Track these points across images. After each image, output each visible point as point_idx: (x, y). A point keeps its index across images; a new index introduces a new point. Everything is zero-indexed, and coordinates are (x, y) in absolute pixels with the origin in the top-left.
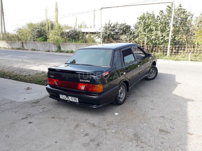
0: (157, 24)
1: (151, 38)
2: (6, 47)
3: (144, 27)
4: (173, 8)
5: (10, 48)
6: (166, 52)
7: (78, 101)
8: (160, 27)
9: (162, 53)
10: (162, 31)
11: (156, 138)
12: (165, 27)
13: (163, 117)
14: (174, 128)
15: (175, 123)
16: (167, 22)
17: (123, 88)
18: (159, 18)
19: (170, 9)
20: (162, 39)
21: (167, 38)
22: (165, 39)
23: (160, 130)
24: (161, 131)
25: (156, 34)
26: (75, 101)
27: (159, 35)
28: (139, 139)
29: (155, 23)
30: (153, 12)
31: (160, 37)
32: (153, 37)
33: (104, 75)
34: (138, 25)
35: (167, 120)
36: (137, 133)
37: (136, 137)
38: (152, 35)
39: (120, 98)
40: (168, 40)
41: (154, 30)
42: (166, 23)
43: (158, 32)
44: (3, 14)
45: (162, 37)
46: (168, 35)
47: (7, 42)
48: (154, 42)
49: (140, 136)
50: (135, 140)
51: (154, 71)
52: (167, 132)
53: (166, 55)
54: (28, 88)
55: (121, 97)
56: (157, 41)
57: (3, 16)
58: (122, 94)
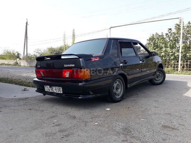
0: (166, 41)
1: (161, 54)
2: (26, 65)
3: (154, 47)
4: (182, 26)
5: (29, 66)
6: (177, 67)
7: (62, 92)
8: (170, 44)
9: (173, 68)
10: (172, 48)
11: (155, 133)
12: (175, 44)
13: (169, 114)
14: (184, 125)
15: (186, 120)
16: (177, 39)
17: (119, 82)
18: (168, 35)
19: (178, 27)
20: (172, 55)
21: (178, 54)
22: (176, 55)
23: (162, 126)
24: (165, 127)
25: (166, 51)
26: (59, 92)
27: (169, 51)
28: (130, 134)
29: (165, 41)
30: (162, 33)
31: (170, 54)
32: (163, 54)
33: (93, 60)
34: (148, 45)
35: (175, 117)
36: (129, 127)
37: (127, 131)
38: (161, 52)
39: (115, 94)
40: (178, 55)
41: (164, 47)
42: (175, 40)
43: (167, 49)
44: (27, 38)
45: (172, 53)
46: (178, 51)
47: (27, 61)
48: (164, 58)
49: (132, 130)
50: (123, 134)
51: (161, 75)
52: (173, 129)
53: (177, 70)
54: (25, 89)
55: (118, 93)
56: (167, 58)
57: (27, 39)
58: (119, 90)
